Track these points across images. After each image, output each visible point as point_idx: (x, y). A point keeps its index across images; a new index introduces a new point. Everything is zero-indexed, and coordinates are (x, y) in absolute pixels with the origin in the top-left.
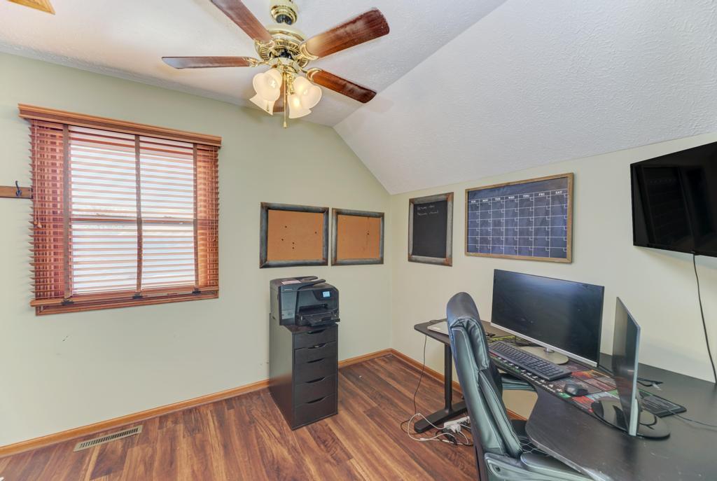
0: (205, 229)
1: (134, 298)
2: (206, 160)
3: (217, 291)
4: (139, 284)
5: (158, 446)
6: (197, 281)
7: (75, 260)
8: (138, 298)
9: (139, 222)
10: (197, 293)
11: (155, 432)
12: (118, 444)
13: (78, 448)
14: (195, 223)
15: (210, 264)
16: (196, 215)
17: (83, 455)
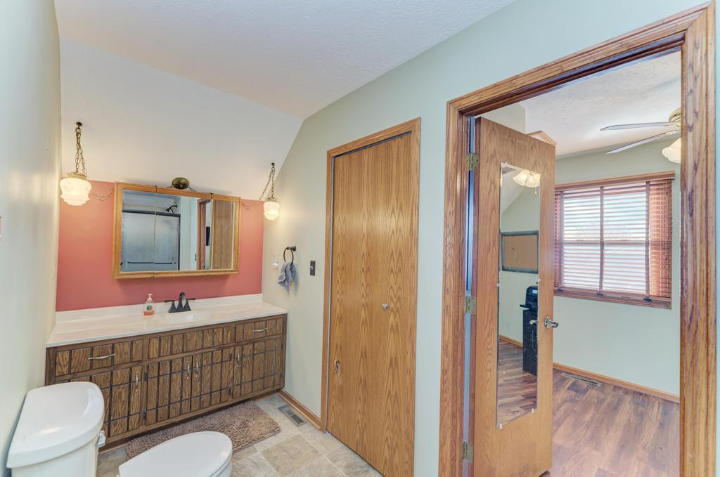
0: (659, 249)
1: (598, 294)
2: (660, 192)
3: (670, 303)
4: (601, 286)
5: (609, 397)
6: (648, 291)
7: (565, 266)
8: (600, 296)
9: (602, 244)
10: (648, 301)
11: (609, 390)
12: (585, 385)
13: (563, 374)
14: (647, 244)
15: (662, 278)
16: (647, 238)
17: (564, 379)
